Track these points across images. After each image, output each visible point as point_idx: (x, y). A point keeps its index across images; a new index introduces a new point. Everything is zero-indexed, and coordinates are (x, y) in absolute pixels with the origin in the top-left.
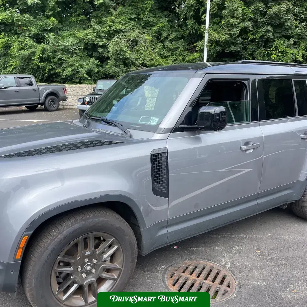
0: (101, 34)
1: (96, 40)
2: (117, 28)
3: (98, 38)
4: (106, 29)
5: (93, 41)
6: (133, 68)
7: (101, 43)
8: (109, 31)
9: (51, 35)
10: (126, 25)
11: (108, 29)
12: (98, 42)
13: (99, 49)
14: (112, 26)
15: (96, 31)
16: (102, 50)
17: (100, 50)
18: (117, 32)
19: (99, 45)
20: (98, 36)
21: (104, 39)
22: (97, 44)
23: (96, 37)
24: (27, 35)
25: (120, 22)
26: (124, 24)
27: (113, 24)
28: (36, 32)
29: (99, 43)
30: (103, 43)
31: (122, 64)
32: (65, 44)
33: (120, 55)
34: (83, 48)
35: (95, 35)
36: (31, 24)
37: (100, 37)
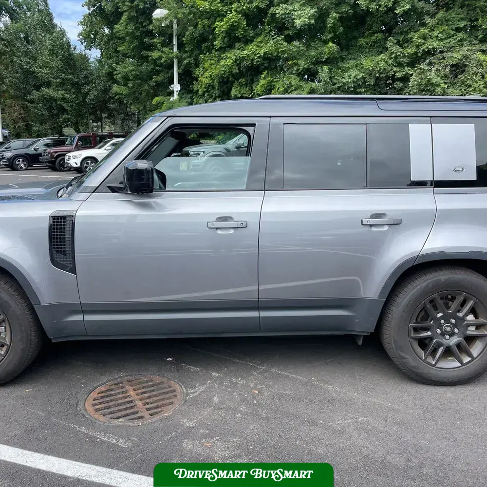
0: (402, 60)
1: (392, 69)
2: (430, 47)
3: (395, 66)
4: (411, 50)
5: (388, 73)
7: (398, 75)
8: (416, 53)
9: (325, 68)
10: (448, 41)
11: (414, 50)
12: (396, 72)
13: (396, 84)
14: (421, 45)
15: (393, 56)
16: (401, 85)
17: (398, 85)
18: (429, 53)
19: (396, 77)
20: (397, 63)
21: (406, 68)
22: (394, 75)
23: (393, 65)
24: (294, 72)
25: (437, 37)
26: (445, 39)
27: (423, 41)
28: (306, 66)
29: (397, 74)
30: (404, 73)
32: (345, 81)
33: (426, 91)
34: (372, 84)
35: (390, 62)
36: (299, 55)
37: (400, 65)
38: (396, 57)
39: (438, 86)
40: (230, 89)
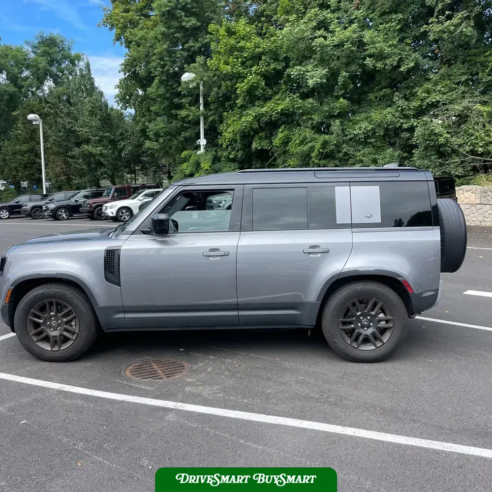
0: (407, 112)
1: (399, 121)
2: (433, 100)
3: (402, 118)
4: (415, 104)
5: (395, 124)
6: (454, 159)
7: (405, 126)
8: (420, 106)
9: (338, 122)
10: (450, 94)
11: (418, 103)
12: (402, 124)
13: (403, 134)
14: (425, 99)
15: (400, 109)
16: (408, 135)
17: (405, 135)
18: (434, 105)
19: (403, 128)
20: (403, 115)
21: (412, 120)
22: (401, 127)
23: (400, 117)
24: (309, 126)
25: (440, 91)
26: (448, 92)
27: (427, 95)
28: (319, 120)
29: (403, 126)
30: (410, 124)
31: (435, 155)
32: (355, 132)
33: (430, 141)
34: (382, 134)
35: (397, 114)
36: (313, 110)
37: (406, 117)
38: (402, 110)
39: (441, 135)
40: (252, 143)
